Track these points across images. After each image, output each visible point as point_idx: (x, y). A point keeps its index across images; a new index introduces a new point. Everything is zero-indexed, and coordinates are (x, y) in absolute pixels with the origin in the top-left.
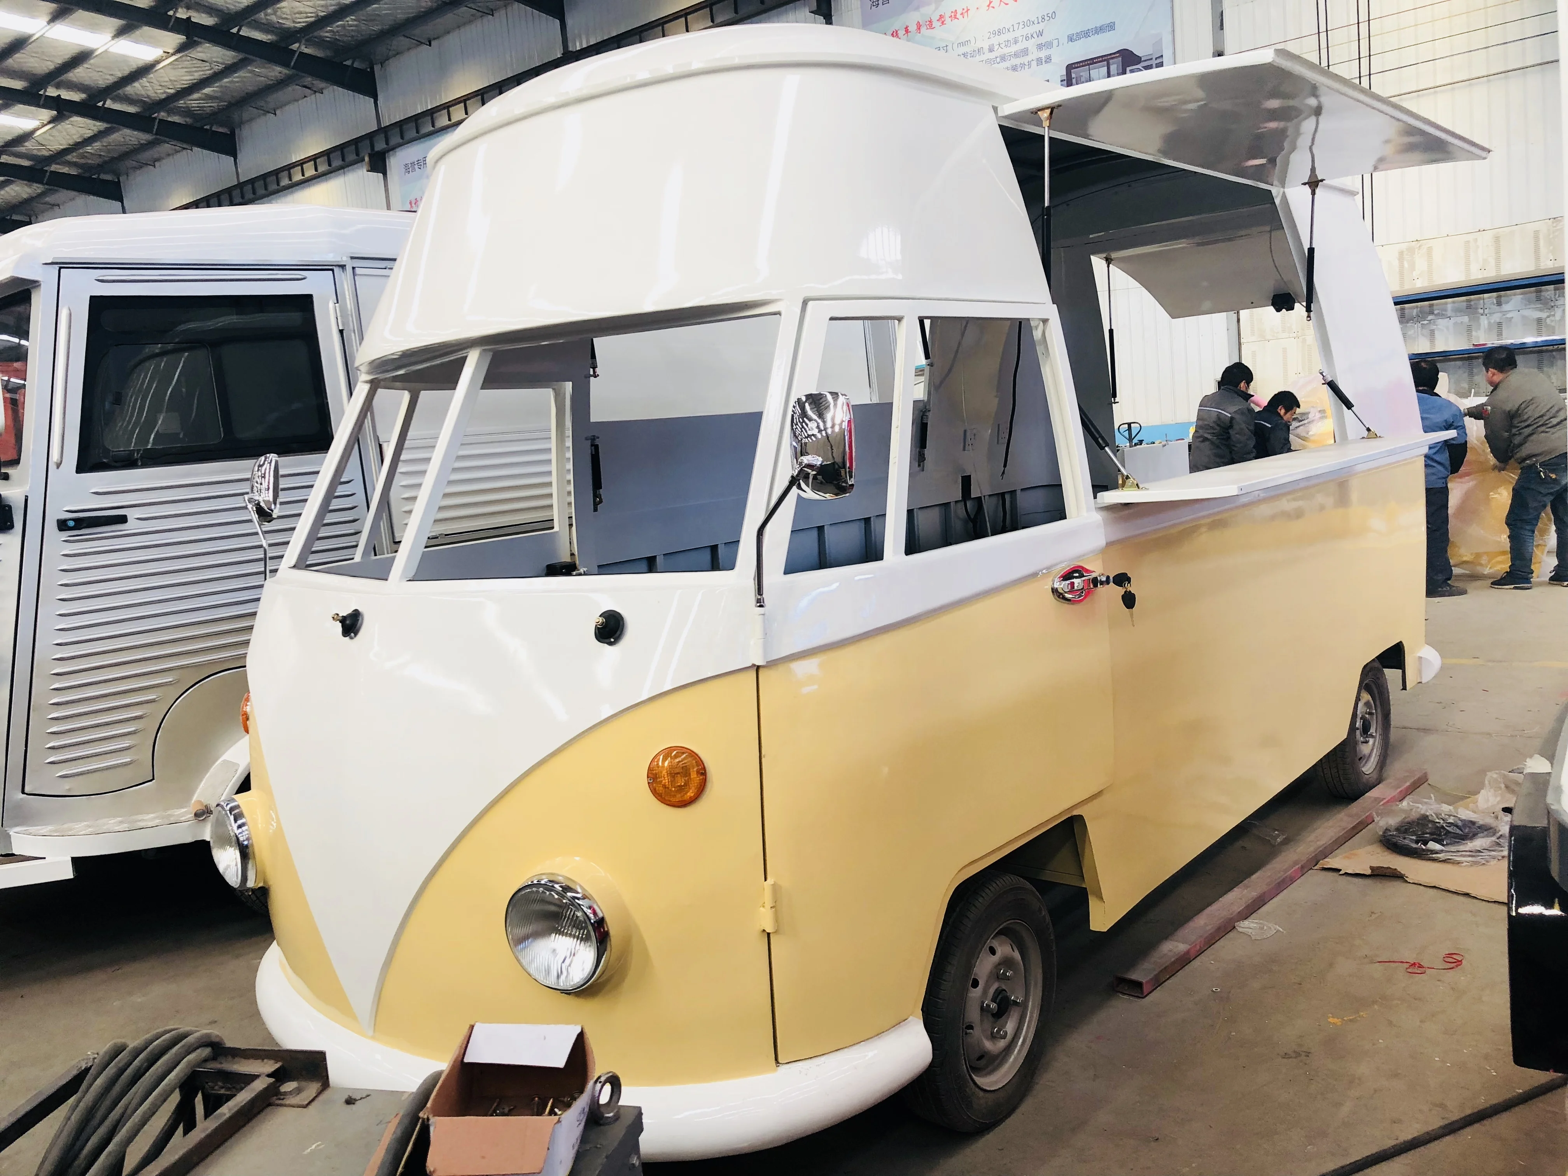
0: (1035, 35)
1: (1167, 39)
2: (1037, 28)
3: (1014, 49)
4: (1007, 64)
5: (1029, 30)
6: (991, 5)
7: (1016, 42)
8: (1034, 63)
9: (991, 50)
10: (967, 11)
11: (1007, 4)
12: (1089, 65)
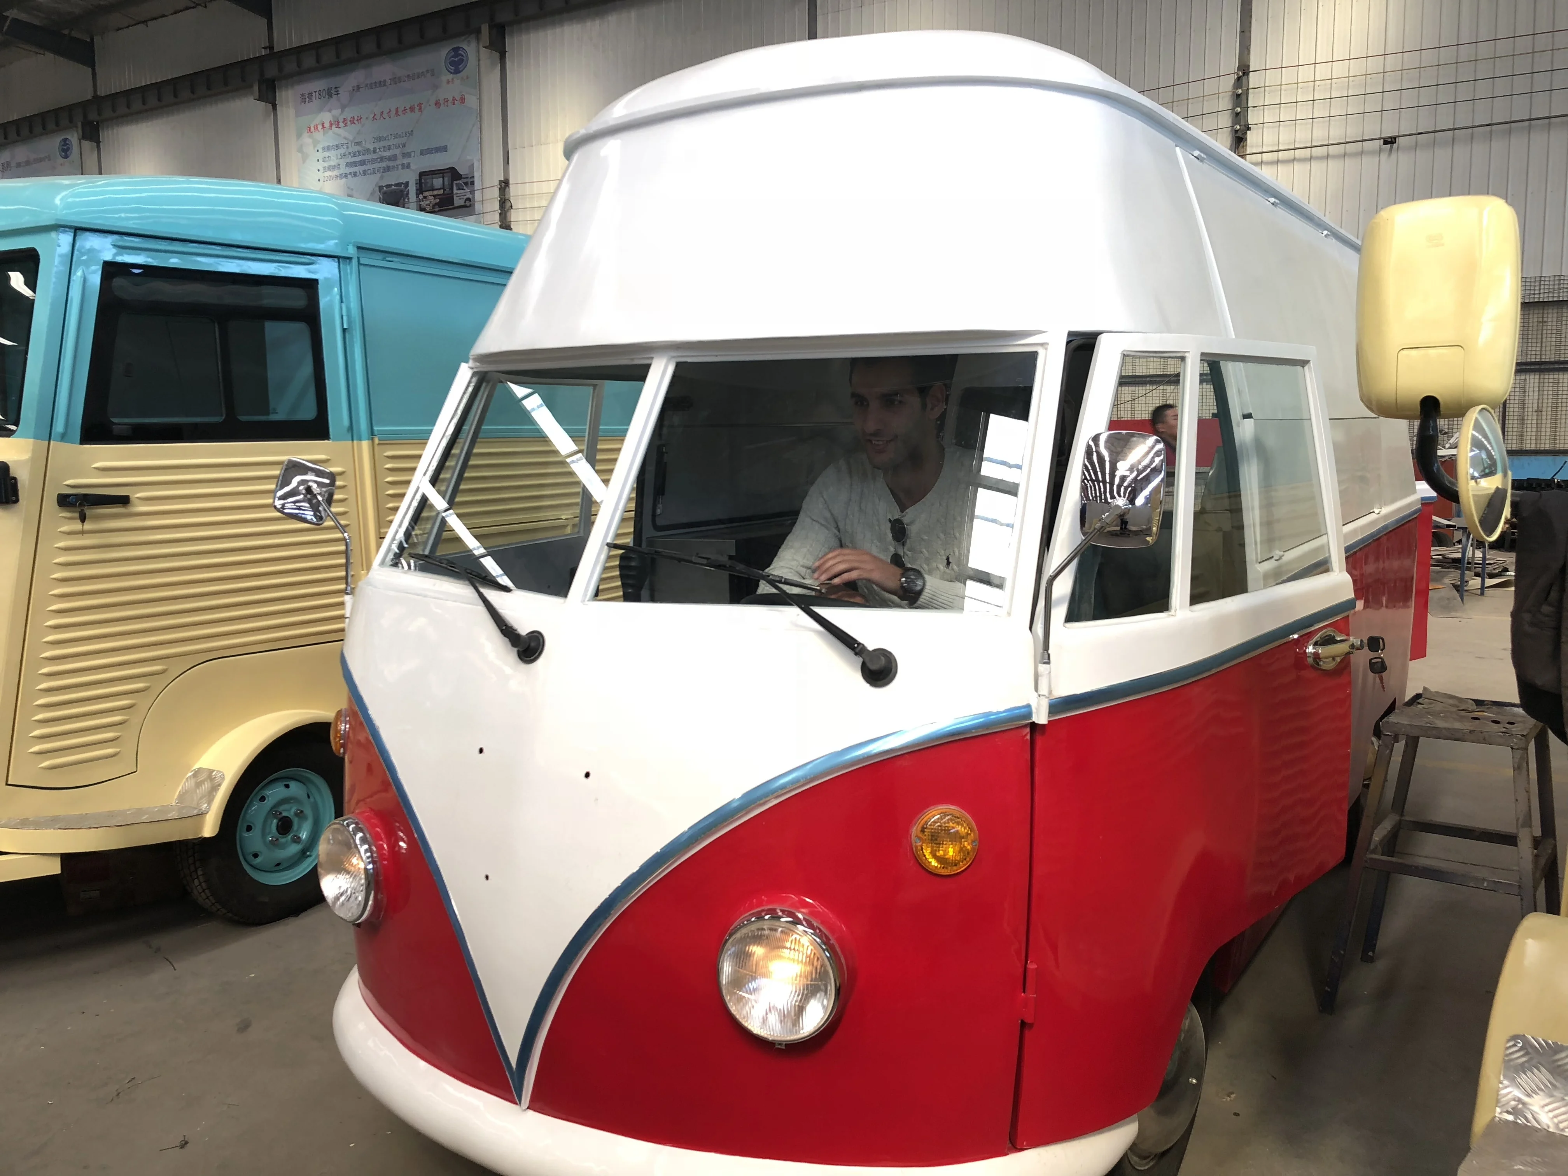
0: (401, 146)
1: (476, 165)
2: (403, 140)
3: (387, 154)
4: (384, 164)
5: (397, 141)
6: (375, 117)
7: (389, 149)
8: (400, 167)
9: (375, 152)
10: (360, 119)
11: (384, 119)
12: (432, 175)
